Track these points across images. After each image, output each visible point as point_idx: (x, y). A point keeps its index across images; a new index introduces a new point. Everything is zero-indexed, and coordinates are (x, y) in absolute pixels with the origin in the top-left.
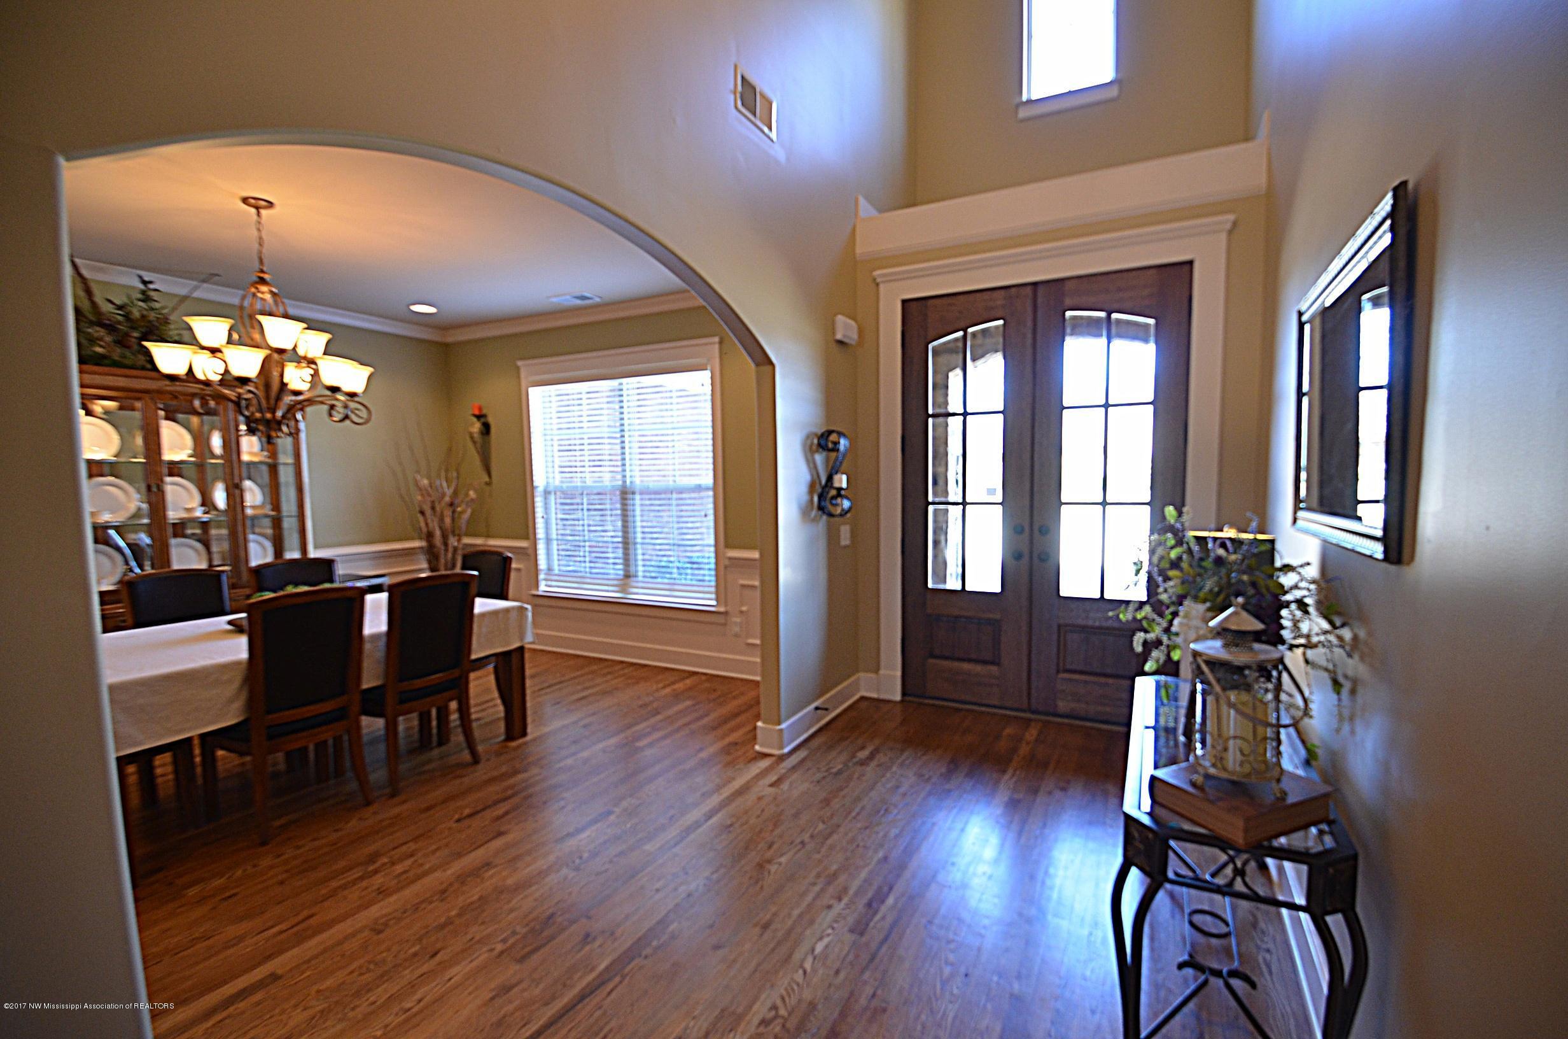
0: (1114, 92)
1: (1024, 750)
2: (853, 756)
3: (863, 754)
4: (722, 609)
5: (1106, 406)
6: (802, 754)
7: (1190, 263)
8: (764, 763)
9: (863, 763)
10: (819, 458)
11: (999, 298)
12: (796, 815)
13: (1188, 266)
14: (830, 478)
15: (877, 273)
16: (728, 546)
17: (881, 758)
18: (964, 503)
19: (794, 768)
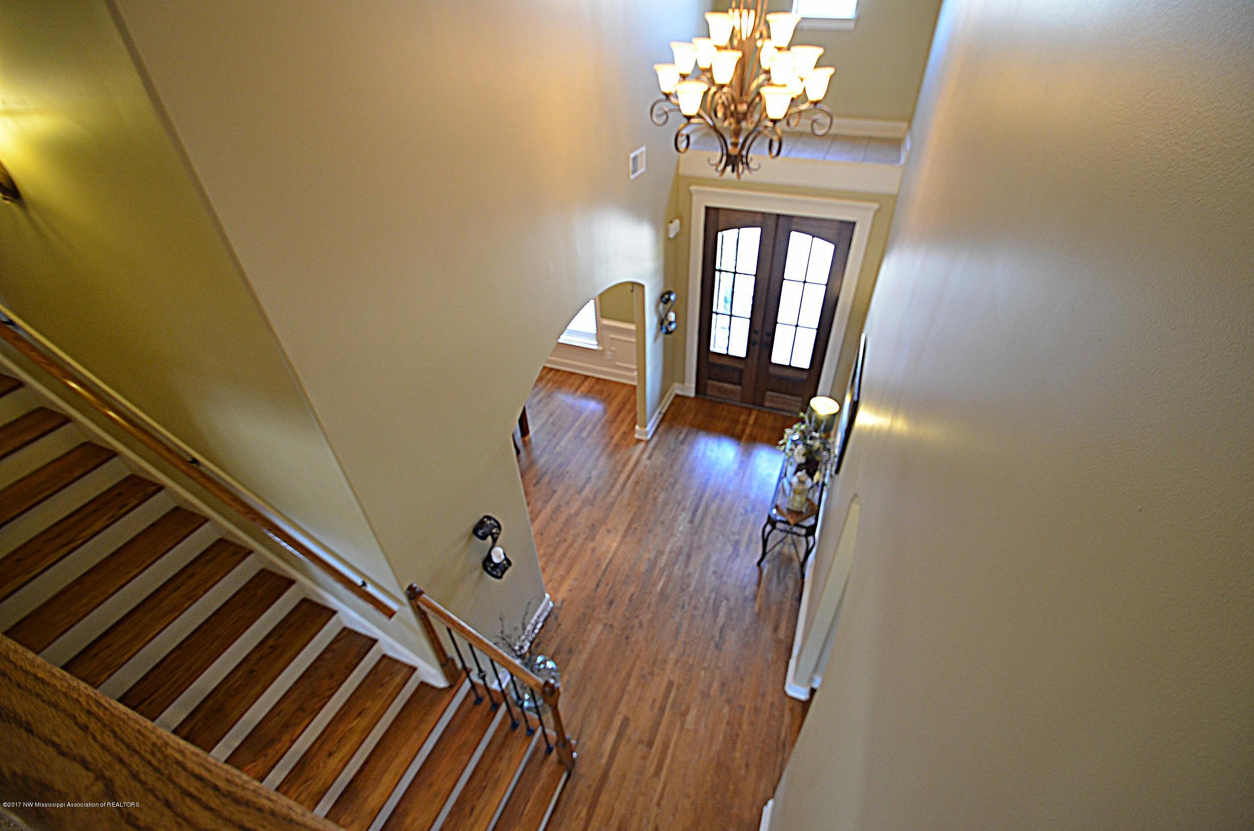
0: (851, 26)
1: (748, 431)
2: (677, 439)
3: (681, 437)
4: (601, 348)
5: (805, 282)
6: (656, 439)
7: (854, 224)
8: (642, 445)
9: (682, 443)
10: (661, 306)
11: (759, 218)
12: (662, 474)
13: (851, 226)
14: (666, 315)
15: (692, 188)
16: (603, 316)
17: (690, 438)
18: (731, 316)
19: (654, 449)
